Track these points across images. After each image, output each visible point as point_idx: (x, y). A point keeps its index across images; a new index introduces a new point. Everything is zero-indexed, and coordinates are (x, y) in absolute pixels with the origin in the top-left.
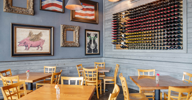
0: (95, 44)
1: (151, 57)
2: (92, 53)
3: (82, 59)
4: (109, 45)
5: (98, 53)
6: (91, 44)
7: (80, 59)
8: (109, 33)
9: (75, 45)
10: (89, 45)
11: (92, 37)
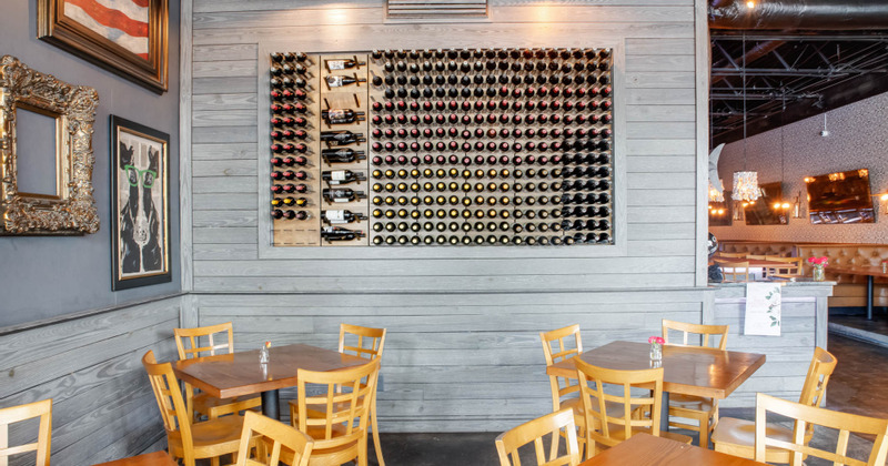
0: (151, 213)
1: (491, 280)
2: (143, 272)
3: (105, 320)
4: (229, 222)
5: (162, 271)
6: (135, 215)
7: (95, 318)
8: (230, 155)
9: (75, 225)
10: (127, 220)
11: (141, 173)
